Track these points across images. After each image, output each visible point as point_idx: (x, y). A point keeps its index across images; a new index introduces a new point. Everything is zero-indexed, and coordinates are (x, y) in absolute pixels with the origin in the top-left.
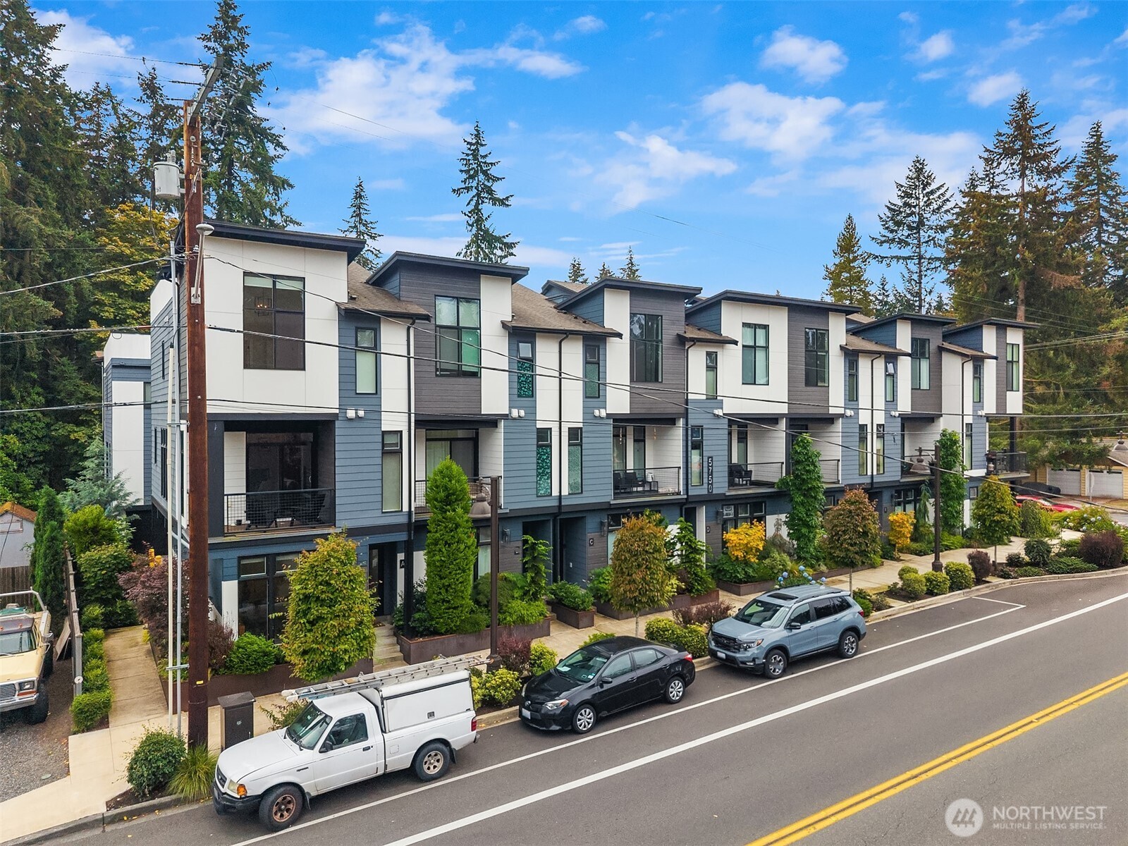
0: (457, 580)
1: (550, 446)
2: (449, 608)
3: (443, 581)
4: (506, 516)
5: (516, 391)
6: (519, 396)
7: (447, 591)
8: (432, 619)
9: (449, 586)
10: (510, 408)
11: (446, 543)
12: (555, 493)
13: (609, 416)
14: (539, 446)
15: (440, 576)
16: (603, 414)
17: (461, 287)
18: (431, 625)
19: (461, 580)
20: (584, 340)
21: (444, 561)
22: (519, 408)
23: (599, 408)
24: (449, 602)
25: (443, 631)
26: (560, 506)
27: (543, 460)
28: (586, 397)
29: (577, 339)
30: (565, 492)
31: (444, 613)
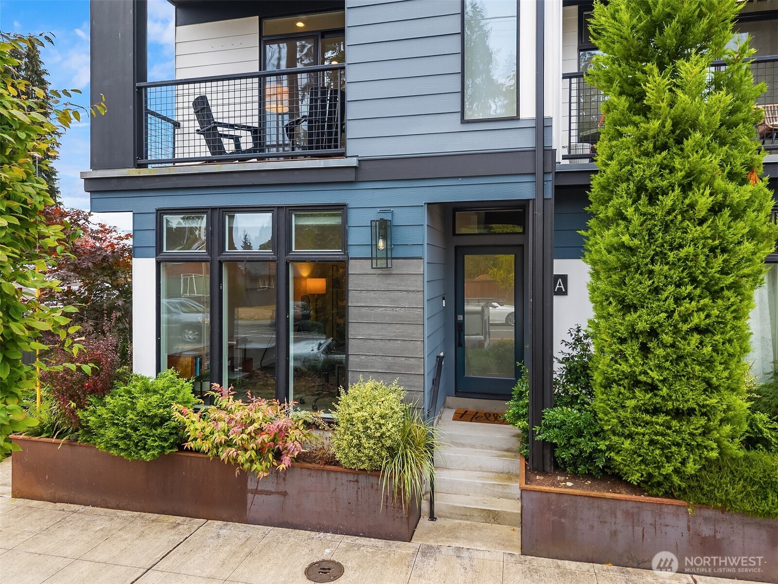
0: (685, 319)
2: (656, 411)
3: (631, 317)
7: (645, 349)
8: (599, 434)
9: (653, 333)
11: (641, 188)
15: (621, 301)
18: (596, 450)
19: (697, 319)
21: (632, 250)
24: (652, 388)
25: (635, 478)
31: (636, 422)
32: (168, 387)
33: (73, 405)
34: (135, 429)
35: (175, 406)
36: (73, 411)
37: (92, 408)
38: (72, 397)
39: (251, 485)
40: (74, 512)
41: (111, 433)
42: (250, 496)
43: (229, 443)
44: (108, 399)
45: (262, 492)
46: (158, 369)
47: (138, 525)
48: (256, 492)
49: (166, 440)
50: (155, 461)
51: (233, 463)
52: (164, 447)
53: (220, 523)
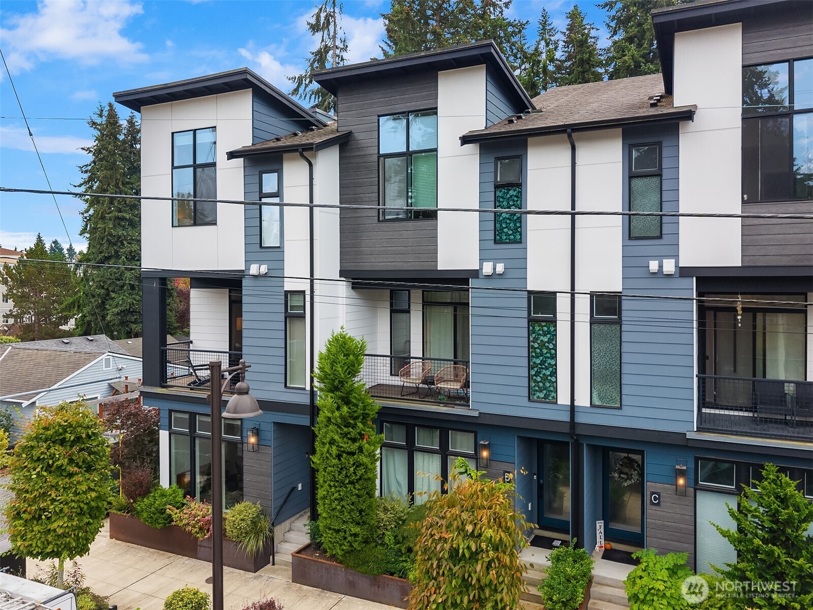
1: (554, 322)
4: (475, 421)
5: (491, 235)
6: (496, 242)
10: (482, 260)
12: (563, 398)
13: (684, 272)
14: (531, 321)
16: (669, 266)
17: (411, 98)
20: (625, 136)
22: (495, 260)
23: (660, 258)
26: (573, 423)
27: (543, 344)
28: (630, 238)
29: (612, 137)
30: (583, 400)
32: (172, 494)
33: (132, 501)
34: (154, 514)
35: (168, 506)
36: (132, 503)
37: (139, 503)
38: (131, 497)
39: (199, 543)
40: (133, 548)
41: (145, 515)
42: (199, 547)
43: (188, 524)
44: (145, 500)
45: (203, 546)
46: (170, 484)
47: (156, 556)
48: (201, 546)
49: (167, 520)
50: (162, 529)
51: (190, 533)
52: (165, 523)
53: (187, 558)
